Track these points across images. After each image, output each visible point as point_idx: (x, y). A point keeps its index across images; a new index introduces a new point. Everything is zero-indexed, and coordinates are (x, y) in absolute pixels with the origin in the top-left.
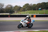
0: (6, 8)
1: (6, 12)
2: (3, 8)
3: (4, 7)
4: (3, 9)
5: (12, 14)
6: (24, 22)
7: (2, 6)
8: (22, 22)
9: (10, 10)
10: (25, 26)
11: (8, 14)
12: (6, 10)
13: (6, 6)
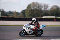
0: (51, 10)
1: (51, 14)
2: (47, 9)
3: (49, 9)
4: (47, 11)
5: (58, 17)
6: (28, 27)
7: (46, 8)
8: (25, 27)
9: (55, 13)
10: (30, 33)
11: (54, 17)
12: (51, 13)
13: (51, 8)
